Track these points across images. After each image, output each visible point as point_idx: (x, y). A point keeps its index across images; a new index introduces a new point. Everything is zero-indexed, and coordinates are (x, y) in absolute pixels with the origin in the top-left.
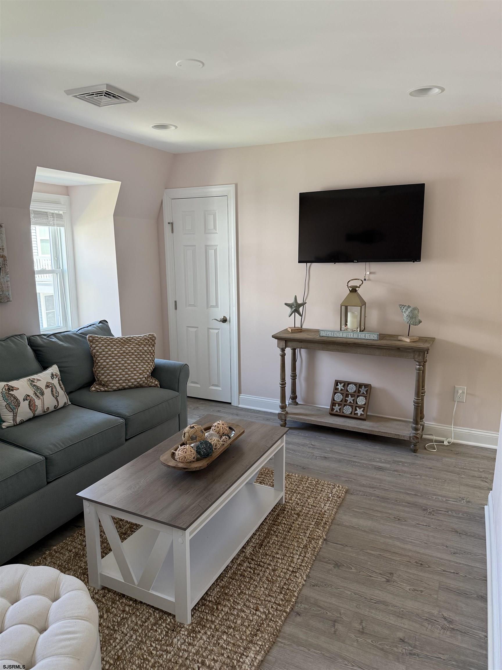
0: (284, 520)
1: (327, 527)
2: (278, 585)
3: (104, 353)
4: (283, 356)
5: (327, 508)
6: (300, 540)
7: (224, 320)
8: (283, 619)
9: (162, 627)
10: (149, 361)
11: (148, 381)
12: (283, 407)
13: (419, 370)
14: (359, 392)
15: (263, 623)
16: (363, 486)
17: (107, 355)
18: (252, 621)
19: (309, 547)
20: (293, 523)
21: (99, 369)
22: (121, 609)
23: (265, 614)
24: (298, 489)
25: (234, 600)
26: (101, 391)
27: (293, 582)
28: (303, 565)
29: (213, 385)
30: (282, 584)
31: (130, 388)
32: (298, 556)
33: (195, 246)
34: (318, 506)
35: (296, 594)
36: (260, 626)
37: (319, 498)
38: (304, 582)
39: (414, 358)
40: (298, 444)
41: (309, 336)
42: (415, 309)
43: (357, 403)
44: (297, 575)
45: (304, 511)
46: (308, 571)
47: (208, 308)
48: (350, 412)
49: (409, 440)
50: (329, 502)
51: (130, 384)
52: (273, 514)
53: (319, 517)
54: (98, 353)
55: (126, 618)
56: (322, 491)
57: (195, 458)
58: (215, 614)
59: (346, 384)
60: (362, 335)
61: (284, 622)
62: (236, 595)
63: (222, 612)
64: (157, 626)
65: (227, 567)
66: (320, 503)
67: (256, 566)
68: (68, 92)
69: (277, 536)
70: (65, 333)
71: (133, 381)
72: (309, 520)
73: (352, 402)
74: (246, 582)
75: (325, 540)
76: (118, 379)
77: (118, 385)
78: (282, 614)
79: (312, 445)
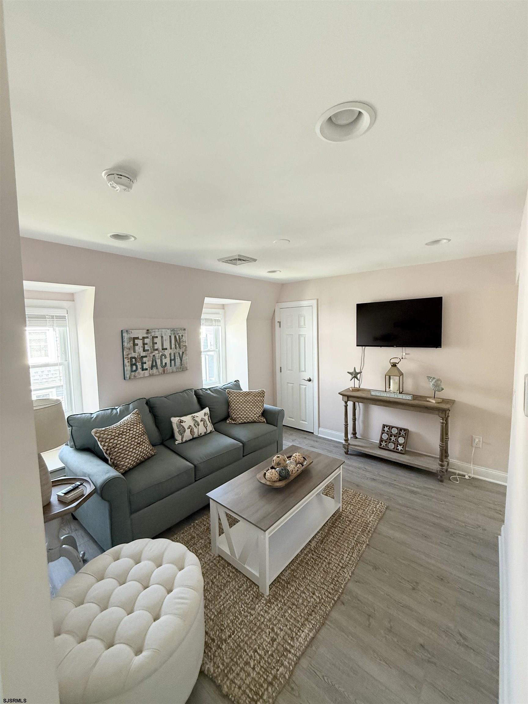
0: (340, 524)
1: (370, 535)
2: (330, 577)
3: (235, 401)
4: (346, 407)
5: (371, 519)
6: (349, 542)
7: (310, 380)
8: (331, 605)
9: (250, 594)
10: (260, 406)
11: (259, 419)
12: (346, 440)
13: (443, 423)
14: (400, 434)
15: (317, 606)
16: (399, 504)
17: (236, 402)
18: (309, 602)
19: (356, 549)
20: (346, 527)
21: (232, 410)
22: (228, 574)
23: (319, 599)
24: (352, 501)
25: (299, 583)
26: (232, 424)
27: (341, 576)
28: (350, 562)
29: (303, 420)
30: (334, 576)
31: (248, 423)
32: (347, 555)
33: (292, 335)
34: (365, 516)
35: (342, 586)
36: (315, 608)
37: (366, 510)
38: (349, 578)
39: (439, 415)
40: (355, 467)
41: (364, 395)
42: (438, 380)
43: (398, 442)
44: (345, 570)
45: (354, 519)
46: (353, 568)
47: (299, 372)
48: (393, 448)
49: (436, 472)
50: (373, 515)
51: (248, 420)
52: (332, 519)
53: (365, 525)
54: (231, 401)
55: (229, 581)
56: (369, 505)
57: (278, 479)
58: (285, 591)
59: (391, 427)
60: (400, 396)
61: (332, 608)
62: (301, 579)
63: (290, 590)
64: (247, 592)
65: (297, 555)
66: (367, 514)
67: (317, 558)
68: (219, 260)
69: (333, 536)
70: (215, 388)
71: (250, 418)
72: (358, 527)
73: (395, 441)
74: (308, 569)
75: (368, 545)
76: (242, 417)
77: (241, 420)
78: (331, 602)
79: (365, 468)
